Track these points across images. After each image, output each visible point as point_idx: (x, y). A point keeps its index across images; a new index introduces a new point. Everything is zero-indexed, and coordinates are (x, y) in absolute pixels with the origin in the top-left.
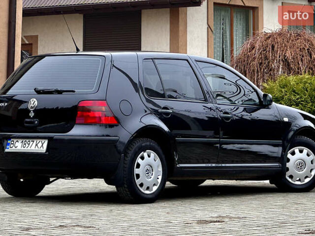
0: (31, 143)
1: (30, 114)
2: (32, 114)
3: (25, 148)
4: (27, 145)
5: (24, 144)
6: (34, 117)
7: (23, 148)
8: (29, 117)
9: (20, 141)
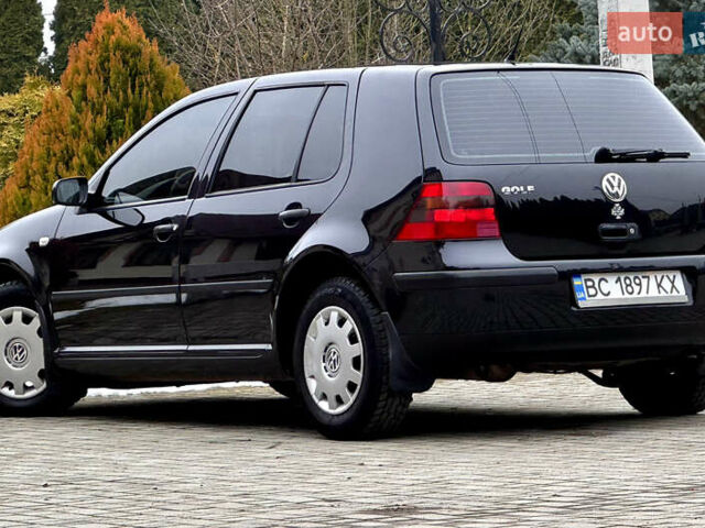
0: (644, 281)
1: (613, 212)
2: (618, 212)
3: (635, 295)
4: (637, 288)
5: (627, 286)
6: (625, 219)
7: (627, 295)
8: (613, 219)
9: (612, 279)
